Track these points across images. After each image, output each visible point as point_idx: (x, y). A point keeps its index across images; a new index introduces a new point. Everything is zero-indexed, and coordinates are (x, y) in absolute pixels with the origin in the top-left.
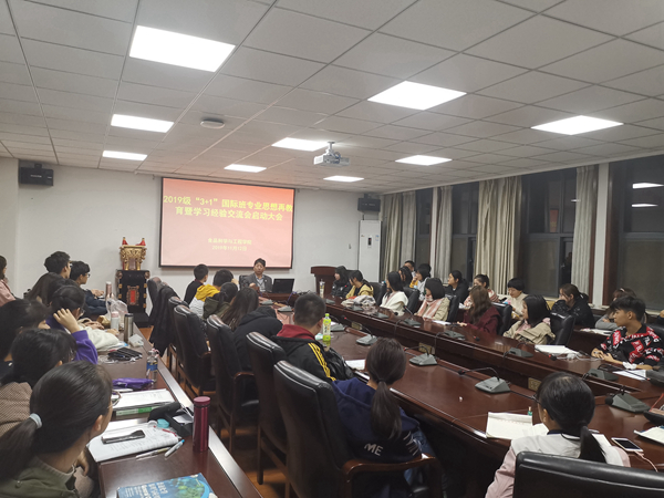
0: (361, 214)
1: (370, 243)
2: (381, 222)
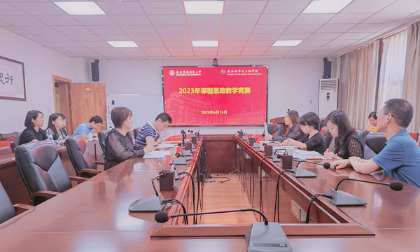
1: (328, 97)
2: (339, 79)
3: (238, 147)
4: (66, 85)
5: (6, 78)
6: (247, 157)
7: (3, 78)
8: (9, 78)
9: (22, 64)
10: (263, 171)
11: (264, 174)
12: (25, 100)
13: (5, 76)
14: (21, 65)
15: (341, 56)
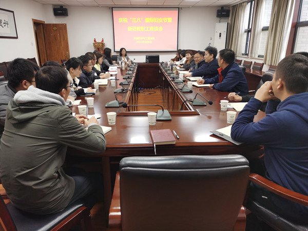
1: (220, 36)
2: (228, 23)
3: (160, 72)
4: (41, 25)
5: (4, 23)
7: (2, 24)
8: (6, 23)
9: (13, 12)
12: (17, 38)
13: (3, 22)
15: (233, 6)
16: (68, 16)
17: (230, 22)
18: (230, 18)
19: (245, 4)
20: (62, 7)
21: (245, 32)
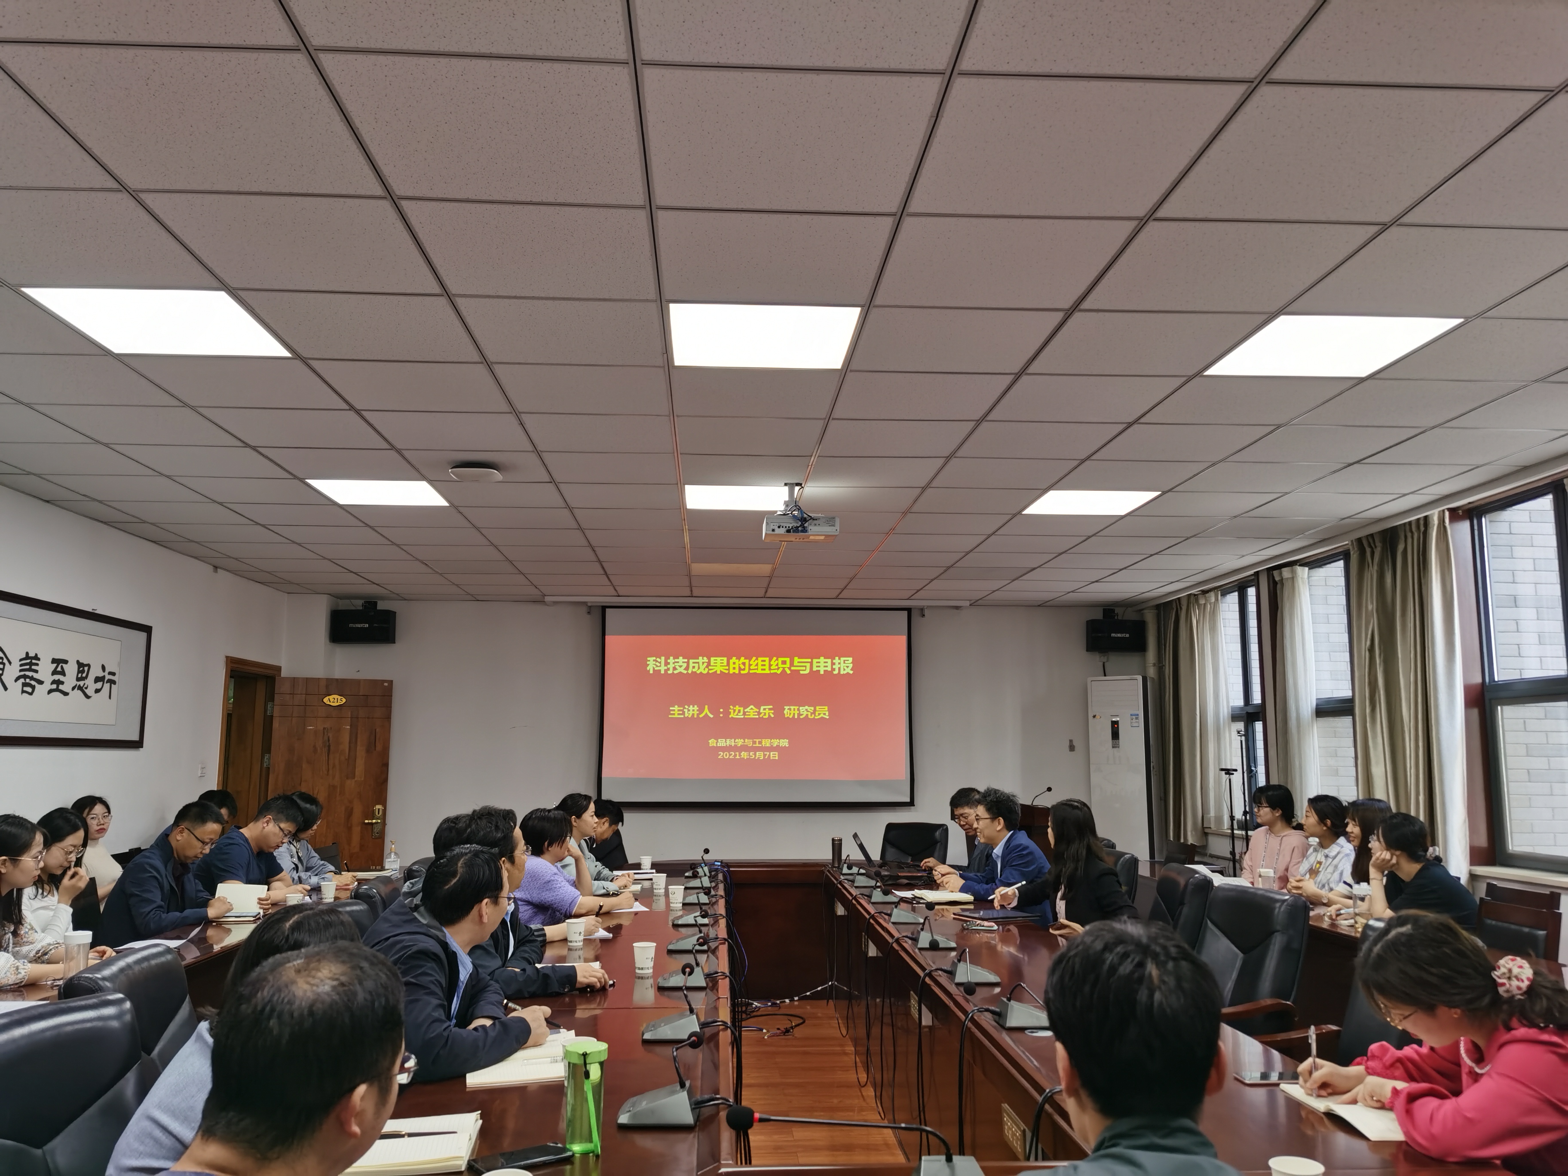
0: (1096, 659)
1: (1115, 735)
2: (1145, 680)
3: (840, 911)
4: (262, 685)
5: (97, 680)
6: (872, 951)
7: (90, 682)
8: (106, 680)
9: (148, 630)
10: (924, 1009)
11: (927, 1019)
12: (138, 744)
13: (96, 672)
14: (144, 635)
15: (1158, 607)
16: (393, 641)
17: (1152, 672)
18: (1151, 655)
19: (1212, 596)
20: (370, 604)
21: (1235, 718)
